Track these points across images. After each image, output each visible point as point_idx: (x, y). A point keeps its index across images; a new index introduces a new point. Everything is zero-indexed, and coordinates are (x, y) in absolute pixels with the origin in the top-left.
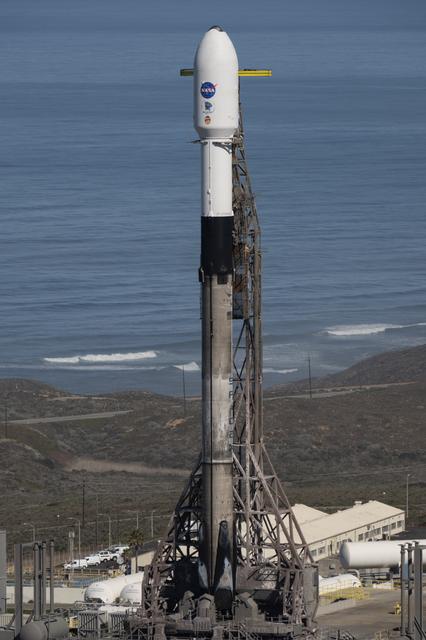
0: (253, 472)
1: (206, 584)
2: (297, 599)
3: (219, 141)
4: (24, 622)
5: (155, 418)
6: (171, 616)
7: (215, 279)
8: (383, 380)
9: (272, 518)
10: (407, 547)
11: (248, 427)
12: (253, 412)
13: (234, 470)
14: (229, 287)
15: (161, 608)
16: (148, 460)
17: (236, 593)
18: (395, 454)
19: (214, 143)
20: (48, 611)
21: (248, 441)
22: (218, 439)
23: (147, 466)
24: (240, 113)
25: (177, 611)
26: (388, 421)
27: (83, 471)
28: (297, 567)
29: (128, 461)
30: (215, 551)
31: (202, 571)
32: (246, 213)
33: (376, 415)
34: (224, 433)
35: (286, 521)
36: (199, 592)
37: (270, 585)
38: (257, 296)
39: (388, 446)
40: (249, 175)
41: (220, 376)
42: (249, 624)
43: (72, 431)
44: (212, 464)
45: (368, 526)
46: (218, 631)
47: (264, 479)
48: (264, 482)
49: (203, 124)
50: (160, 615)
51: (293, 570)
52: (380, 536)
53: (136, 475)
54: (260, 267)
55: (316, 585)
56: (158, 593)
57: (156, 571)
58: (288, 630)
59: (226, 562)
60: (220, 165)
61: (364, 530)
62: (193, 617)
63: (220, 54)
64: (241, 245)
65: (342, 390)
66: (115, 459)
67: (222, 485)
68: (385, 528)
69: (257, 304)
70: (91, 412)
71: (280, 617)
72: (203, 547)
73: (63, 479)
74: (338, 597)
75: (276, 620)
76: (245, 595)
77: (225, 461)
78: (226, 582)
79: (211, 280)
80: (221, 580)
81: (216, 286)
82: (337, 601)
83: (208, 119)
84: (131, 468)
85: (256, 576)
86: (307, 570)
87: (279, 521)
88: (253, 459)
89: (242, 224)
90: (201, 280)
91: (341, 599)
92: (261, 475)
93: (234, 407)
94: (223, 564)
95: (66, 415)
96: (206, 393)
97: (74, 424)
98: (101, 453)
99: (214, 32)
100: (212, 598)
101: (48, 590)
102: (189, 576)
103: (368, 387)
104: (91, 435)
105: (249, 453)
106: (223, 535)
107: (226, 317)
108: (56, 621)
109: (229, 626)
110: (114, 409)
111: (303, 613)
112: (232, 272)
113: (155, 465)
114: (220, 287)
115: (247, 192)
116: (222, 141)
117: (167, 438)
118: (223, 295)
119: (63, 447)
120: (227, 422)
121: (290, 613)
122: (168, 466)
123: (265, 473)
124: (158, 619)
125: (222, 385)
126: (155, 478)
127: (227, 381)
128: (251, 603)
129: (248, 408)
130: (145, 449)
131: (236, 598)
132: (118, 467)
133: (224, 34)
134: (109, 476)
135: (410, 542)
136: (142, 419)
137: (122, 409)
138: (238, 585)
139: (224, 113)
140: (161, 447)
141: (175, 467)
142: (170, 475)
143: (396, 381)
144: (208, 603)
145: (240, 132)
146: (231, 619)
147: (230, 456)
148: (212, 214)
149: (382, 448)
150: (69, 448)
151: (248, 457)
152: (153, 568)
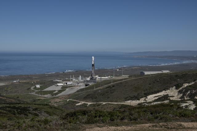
31: (92, 78)
35: (95, 76)
60: (93, 62)
62: (92, 80)
63: (93, 57)
65: (95, 71)
67: (93, 75)
86: (96, 78)
89: (94, 64)
96: (92, 71)
118: (93, 67)
121: (96, 80)
124: (90, 80)
139: (93, 60)
152: (90, 78)
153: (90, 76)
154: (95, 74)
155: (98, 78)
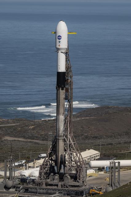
0: (70, 141)
1: (56, 171)
2: (81, 176)
3: (62, 51)
4: (7, 181)
5: (26, 126)
6: (47, 180)
7: (61, 88)
8: (87, 116)
9: (75, 154)
10: (111, 162)
11: (68, 129)
12: (70, 125)
13: (64, 140)
14: (64, 91)
15: (44, 178)
16: (24, 137)
17: (65, 174)
18: (91, 137)
19: (61, 52)
20: (13, 178)
21: (68, 133)
22: (61, 132)
23: (24, 139)
24: (68, 44)
25: (48, 179)
26: (89, 128)
27: (7, 140)
28: (81, 167)
29: (19, 137)
30: (59, 163)
31: (56, 168)
32: (69, 71)
33: (86, 126)
34: (62, 130)
35: (78, 155)
36: (55, 173)
37: (74, 172)
38: (72, 94)
39: (89, 134)
40: (70, 61)
41: (61, 115)
42: (68, 182)
43: (4, 129)
44: (59, 139)
45: (90, 156)
46: (60, 184)
47: (73, 143)
48: (73, 144)
49: (58, 47)
50: (44, 180)
51: (80, 168)
52: (93, 159)
53: (21, 141)
54: (72, 86)
55: (86, 172)
56: (43, 174)
57: (43, 168)
58: (79, 184)
59: (62, 166)
60: (62, 58)
61: (89, 157)
62: (53, 180)
63: (62, 28)
64: (68, 80)
65: (76, 119)
66: (16, 137)
67: (61, 144)
68: (95, 157)
69: (72, 95)
70: (9, 124)
71: (76, 181)
72: (56, 161)
73: (2, 142)
74: (90, 175)
75: (75, 181)
76: (67, 175)
77: (62, 138)
78: (62, 171)
79: (59, 89)
80: (61, 170)
81: (61, 90)
82: (90, 177)
83: (59, 45)
84: (20, 139)
85: (70, 170)
86: (84, 168)
87: (77, 155)
88: (70, 138)
89: (68, 74)
90: (56, 89)
91: (91, 176)
92: (72, 142)
93: (65, 124)
94: (61, 166)
95: (2, 124)
96: (57, 120)
97: (4, 127)
98: (11, 135)
99: (62, 22)
100: (58, 175)
101: (13, 172)
102: (52, 169)
103: (83, 118)
104: (9, 130)
105: (69, 136)
106: (61, 158)
107: (63, 99)
108: (16, 181)
109: (63, 183)
110: (15, 123)
111: (83, 180)
112: (65, 87)
113: (26, 139)
114: (62, 91)
115: (69, 65)
116: (63, 51)
117: (29, 131)
118: (62, 93)
119: (1, 133)
120: (63, 128)
121: (79, 180)
122: (30, 139)
123: (73, 142)
124: (43, 181)
125: (62, 117)
126: (27, 142)
127: (63, 116)
128: (69, 177)
129: (69, 124)
130: (24, 134)
131: (65, 175)
132: (16, 139)
133: (64, 22)
134: (14, 141)
135: (112, 161)
136: (23, 126)
137: (17, 123)
138: (65, 172)
139: (63, 44)
140: (28, 134)
141: (32, 139)
142: (30, 141)
143: (90, 117)
144: (57, 177)
145: (68, 49)
146: (63, 181)
147: (64, 137)
148: (60, 71)
149: (88, 135)
150: (3, 133)
151: (68, 137)
152: (42, 167)
153: (45, 151)
154: (75, 137)
155: (94, 163)
